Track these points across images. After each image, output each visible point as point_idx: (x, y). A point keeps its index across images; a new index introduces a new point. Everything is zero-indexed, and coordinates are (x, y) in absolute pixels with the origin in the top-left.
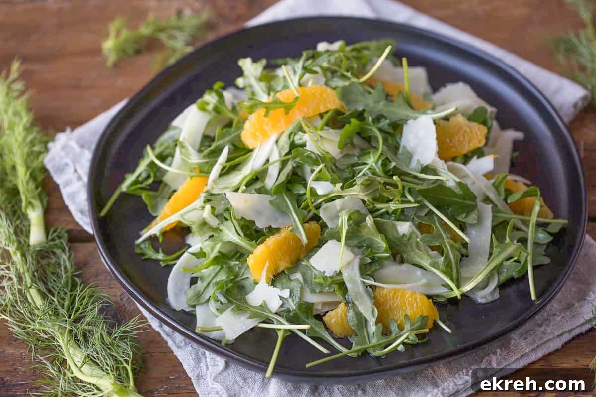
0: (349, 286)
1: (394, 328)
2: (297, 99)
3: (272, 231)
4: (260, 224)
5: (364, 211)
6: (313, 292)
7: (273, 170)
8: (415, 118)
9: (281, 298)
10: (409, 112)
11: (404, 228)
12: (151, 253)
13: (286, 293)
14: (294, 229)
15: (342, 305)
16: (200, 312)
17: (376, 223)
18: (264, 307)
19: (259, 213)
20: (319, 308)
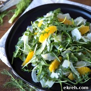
0: (72, 69)
1: (83, 76)
2: (49, 30)
3: (52, 61)
4: (50, 60)
5: (71, 52)
6: (64, 72)
7: (48, 48)
8: (74, 30)
9: (58, 75)
10: (72, 28)
11: (80, 54)
12: (25, 70)
13: (59, 74)
14: (57, 60)
15: (71, 74)
16: (41, 82)
17: (74, 54)
18: (55, 78)
19: (49, 58)
20: (66, 75)
